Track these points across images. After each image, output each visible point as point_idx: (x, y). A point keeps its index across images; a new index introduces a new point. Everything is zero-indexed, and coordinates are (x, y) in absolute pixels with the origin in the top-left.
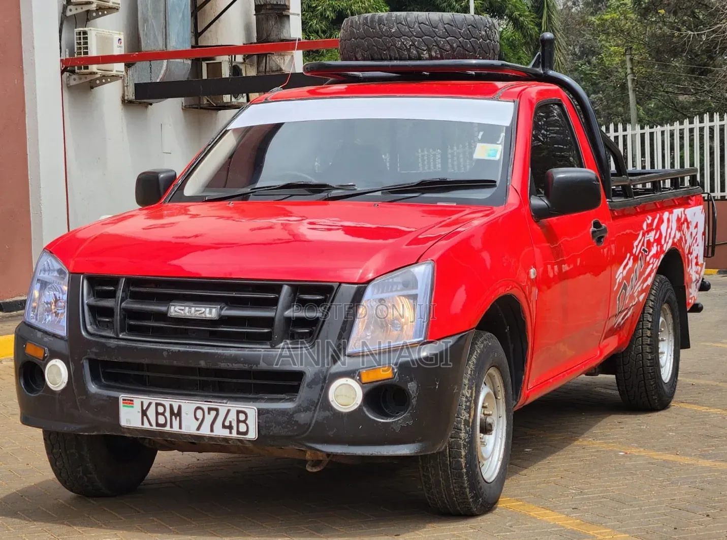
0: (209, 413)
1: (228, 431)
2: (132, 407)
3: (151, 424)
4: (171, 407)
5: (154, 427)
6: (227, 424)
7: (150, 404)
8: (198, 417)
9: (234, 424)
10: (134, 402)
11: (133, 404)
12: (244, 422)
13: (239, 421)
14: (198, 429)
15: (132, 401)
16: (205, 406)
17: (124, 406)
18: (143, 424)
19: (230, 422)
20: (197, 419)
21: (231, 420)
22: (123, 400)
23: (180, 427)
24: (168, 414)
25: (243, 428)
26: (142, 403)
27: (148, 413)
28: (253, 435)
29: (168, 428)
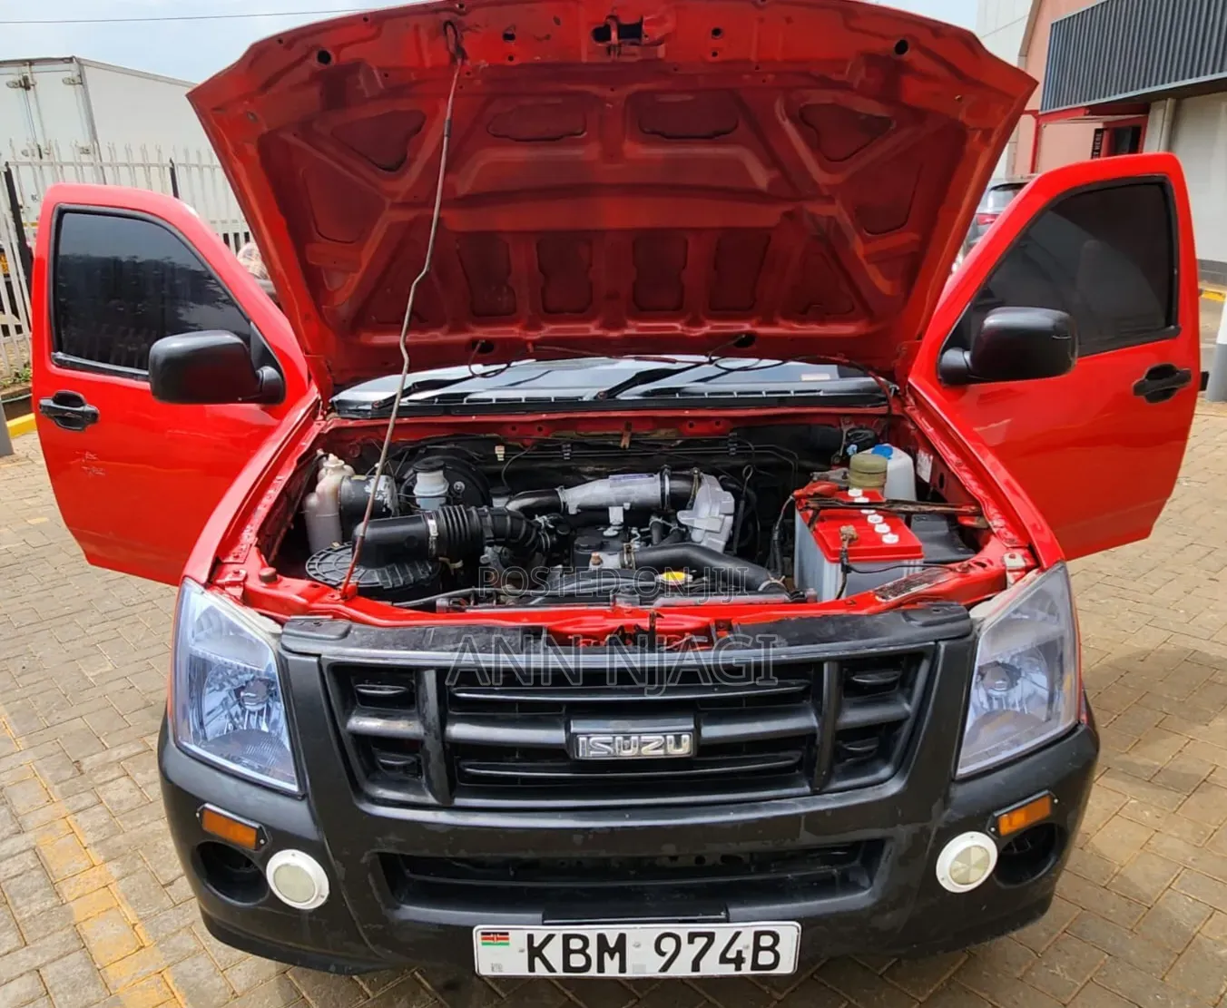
0: (691, 941)
1: (733, 966)
2: (508, 944)
3: (550, 969)
4: (602, 939)
5: (560, 973)
6: (731, 954)
7: (550, 937)
8: (663, 948)
9: (748, 955)
10: (509, 936)
11: (507, 939)
12: (772, 948)
13: (757, 948)
14: (665, 968)
15: (507, 934)
16: (683, 930)
17: (483, 944)
18: (532, 968)
19: (739, 953)
20: (662, 954)
21: (740, 948)
22: (483, 934)
23: (622, 969)
24: (592, 951)
25: (766, 958)
26: (530, 938)
27: (546, 952)
28: (787, 966)
29: (593, 972)
